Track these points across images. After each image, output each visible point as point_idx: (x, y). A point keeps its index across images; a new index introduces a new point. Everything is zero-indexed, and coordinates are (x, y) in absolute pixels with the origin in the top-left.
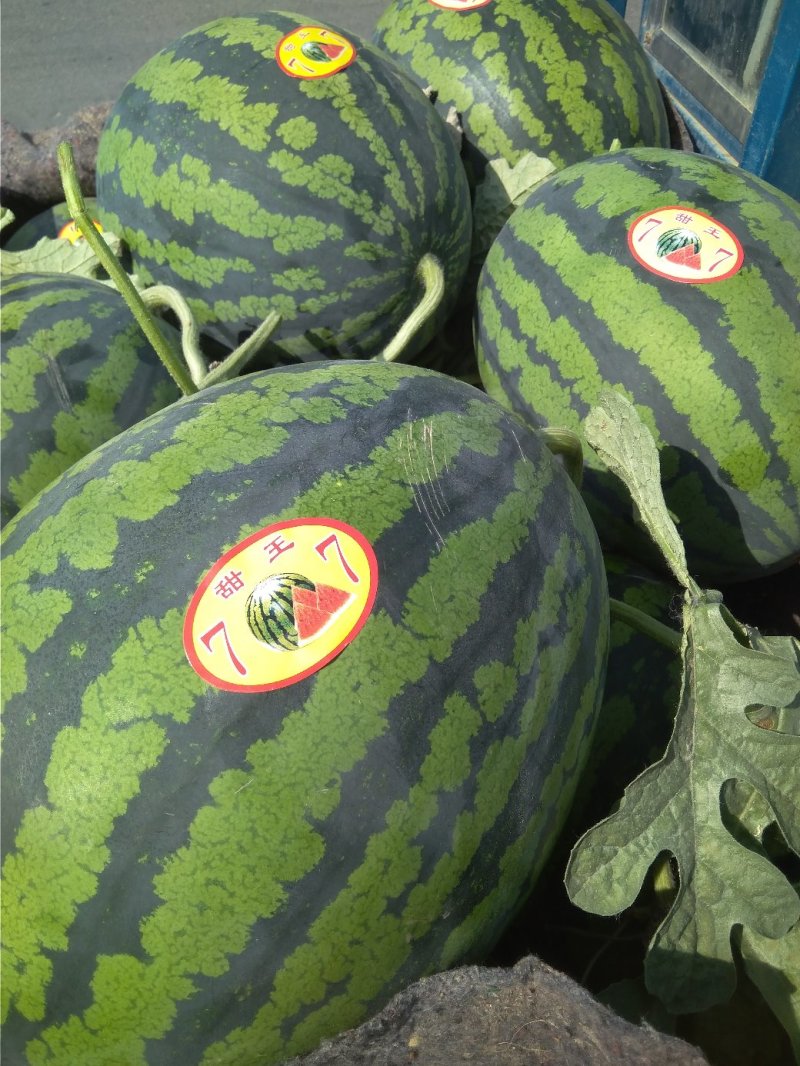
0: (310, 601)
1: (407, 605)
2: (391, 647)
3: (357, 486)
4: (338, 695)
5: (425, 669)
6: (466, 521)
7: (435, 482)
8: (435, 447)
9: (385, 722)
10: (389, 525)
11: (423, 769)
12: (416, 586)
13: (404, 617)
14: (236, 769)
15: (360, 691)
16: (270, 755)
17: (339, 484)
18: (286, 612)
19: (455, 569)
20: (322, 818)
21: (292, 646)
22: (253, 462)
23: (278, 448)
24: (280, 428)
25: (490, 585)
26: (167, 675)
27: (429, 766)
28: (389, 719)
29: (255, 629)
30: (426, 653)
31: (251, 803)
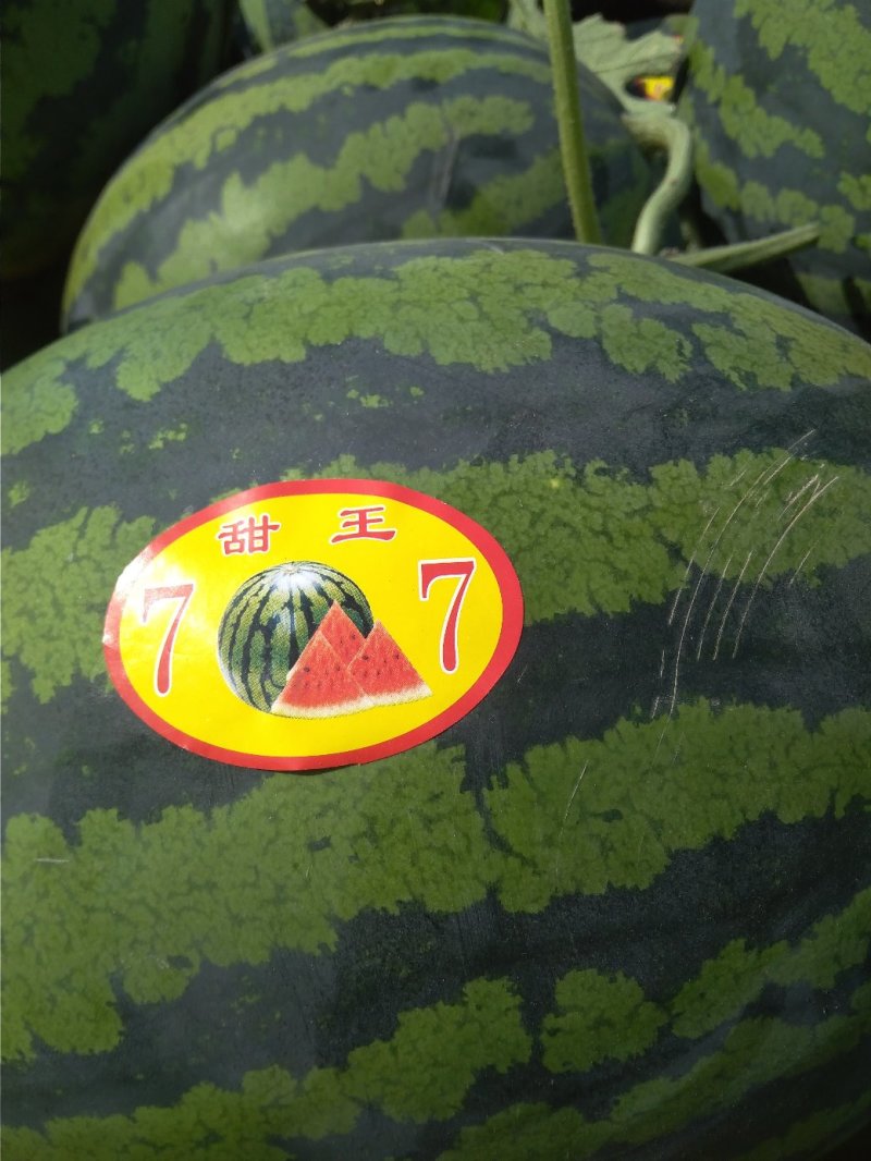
0: (345, 647)
1: (513, 770)
2: (428, 822)
3: (584, 505)
4: (278, 834)
5: (468, 903)
6: (755, 695)
7: (746, 589)
8: (803, 524)
9: (331, 938)
10: (588, 610)
11: (357, 1055)
12: (554, 750)
13: (490, 788)
14: (57, 825)
15: (319, 855)
16: (114, 846)
17: (555, 483)
18: (293, 640)
19: (659, 769)
20: (138, 1000)
21: (262, 701)
22: (455, 365)
23: (509, 365)
24: (546, 337)
25: (717, 841)
26: (69, 611)
27: (371, 1059)
28: (341, 937)
29: (229, 631)
30: (489, 876)
31: (46, 894)
